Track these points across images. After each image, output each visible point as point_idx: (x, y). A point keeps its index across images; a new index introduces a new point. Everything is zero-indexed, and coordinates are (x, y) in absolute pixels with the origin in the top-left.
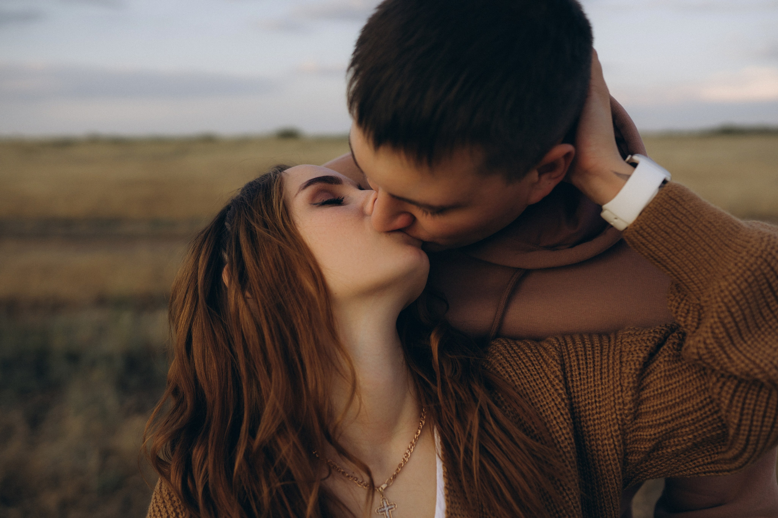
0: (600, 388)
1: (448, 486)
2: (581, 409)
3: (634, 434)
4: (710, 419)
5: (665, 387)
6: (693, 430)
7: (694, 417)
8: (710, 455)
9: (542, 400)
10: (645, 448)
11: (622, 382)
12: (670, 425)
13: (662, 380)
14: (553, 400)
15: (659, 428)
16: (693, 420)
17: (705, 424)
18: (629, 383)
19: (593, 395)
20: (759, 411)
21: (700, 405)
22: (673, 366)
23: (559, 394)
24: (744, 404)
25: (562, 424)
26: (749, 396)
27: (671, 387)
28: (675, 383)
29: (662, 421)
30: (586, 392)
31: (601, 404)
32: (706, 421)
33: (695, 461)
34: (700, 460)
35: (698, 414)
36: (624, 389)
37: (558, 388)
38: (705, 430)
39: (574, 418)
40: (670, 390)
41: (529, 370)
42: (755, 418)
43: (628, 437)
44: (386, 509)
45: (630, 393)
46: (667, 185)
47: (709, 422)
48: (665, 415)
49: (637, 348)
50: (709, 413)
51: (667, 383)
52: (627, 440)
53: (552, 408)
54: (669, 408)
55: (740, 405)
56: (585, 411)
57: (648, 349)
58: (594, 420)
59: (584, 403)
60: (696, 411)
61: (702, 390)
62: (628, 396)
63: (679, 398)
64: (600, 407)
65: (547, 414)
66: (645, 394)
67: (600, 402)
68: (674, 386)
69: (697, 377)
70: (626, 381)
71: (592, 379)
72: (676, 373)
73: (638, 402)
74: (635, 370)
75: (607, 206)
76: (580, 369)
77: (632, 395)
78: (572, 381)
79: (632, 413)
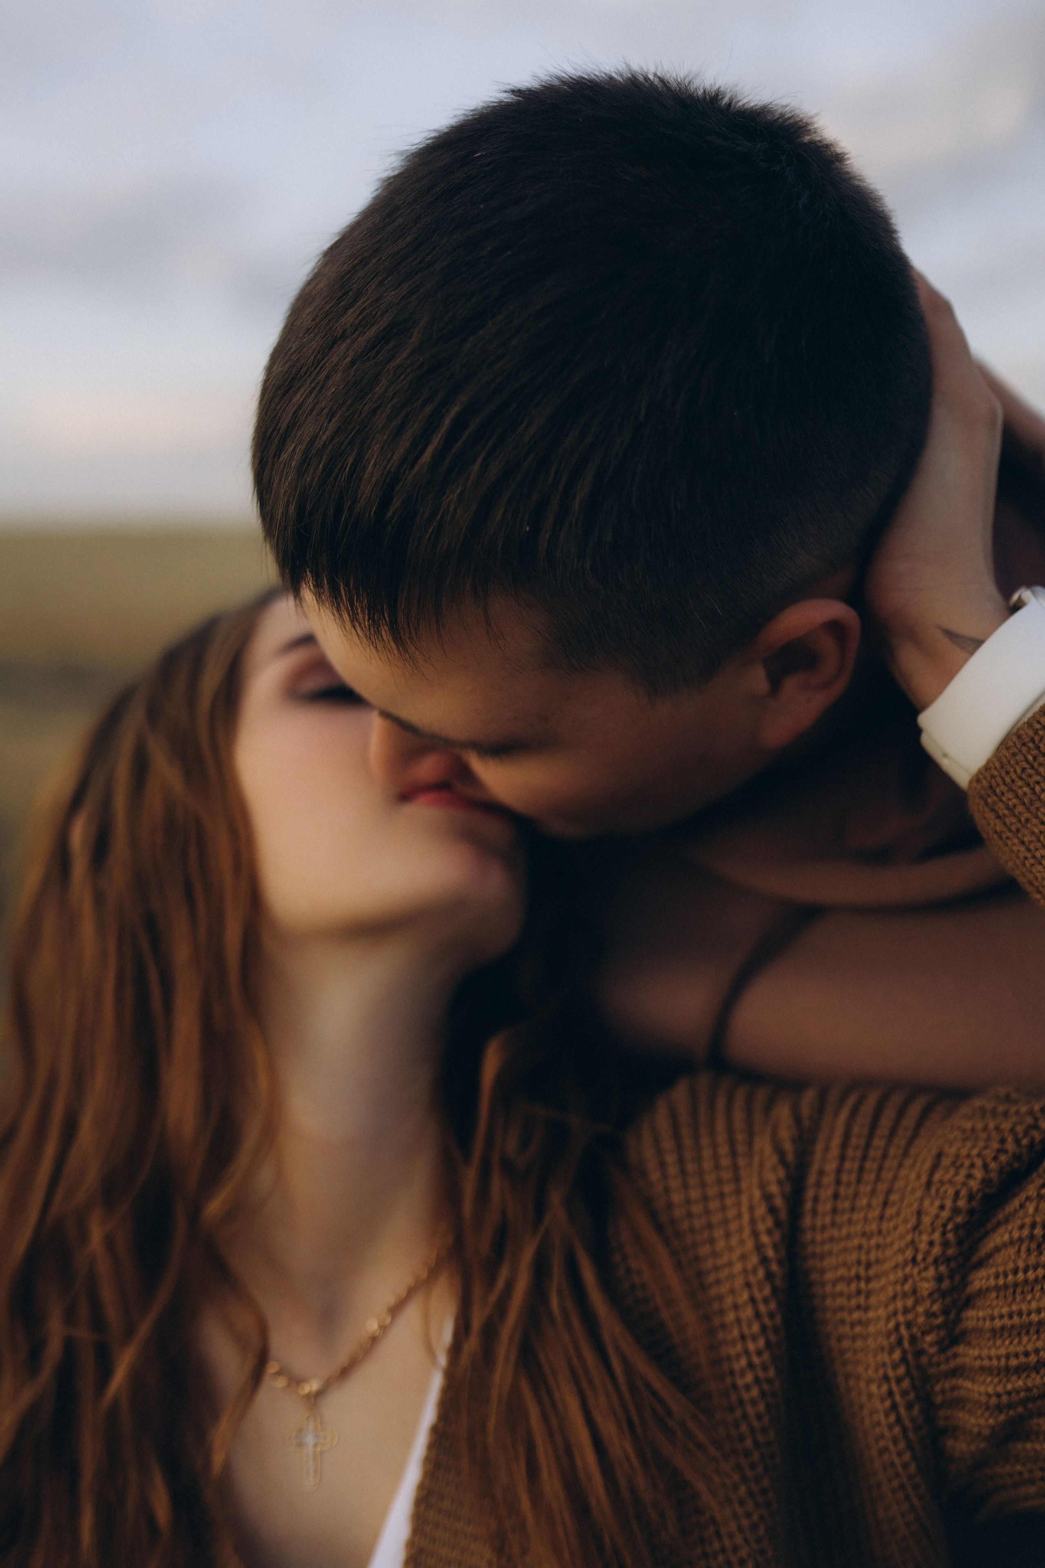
3: (951, 1382)
10: (981, 1426)
15: (1008, 1381)
18: (931, 1244)
19: (856, 1257)
36: (920, 1257)
43: (938, 1388)
45: (933, 1271)
48: (1020, 1349)
49: (975, 1152)
54: (1033, 1330)
62: (926, 1280)
66: (980, 1279)
73: (956, 1299)
74: (956, 1211)
75: (925, 719)
76: (838, 1182)
77: (939, 1279)
78: (814, 1212)
79: (939, 1327)
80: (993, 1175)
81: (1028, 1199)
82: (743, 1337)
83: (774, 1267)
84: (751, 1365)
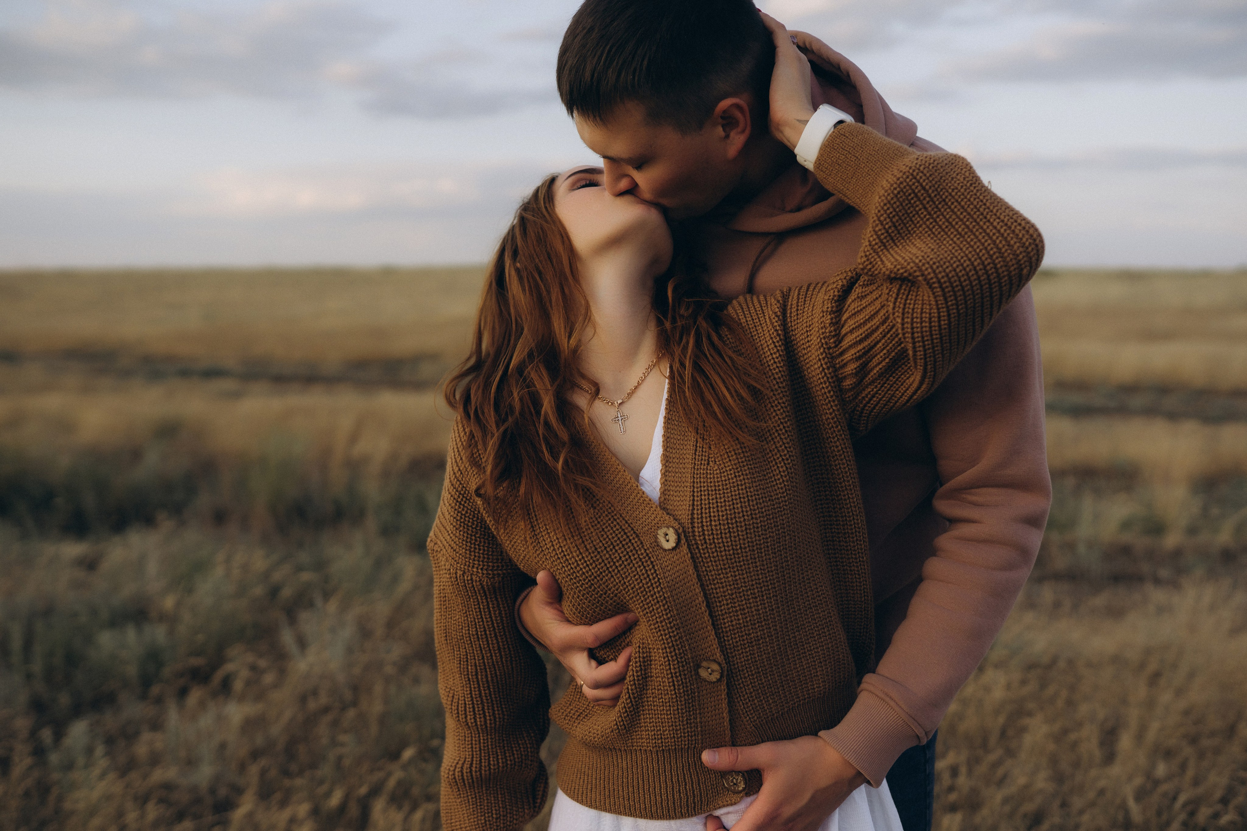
0: (810, 319)
3: (842, 358)
10: (852, 370)
12: (866, 343)
15: (858, 347)
19: (805, 325)
20: (918, 308)
23: (776, 330)
24: (905, 305)
26: (910, 297)
27: (862, 307)
28: (865, 302)
29: (858, 339)
36: (825, 314)
39: (787, 348)
40: (861, 310)
42: (915, 315)
43: (837, 362)
44: (620, 419)
48: (860, 333)
52: (836, 364)
54: (862, 326)
55: (902, 306)
56: (800, 341)
58: (807, 348)
59: (798, 335)
62: (828, 320)
63: (868, 315)
64: (810, 335)
66: (845, 315)
67: (810, 331)
68: (865, 305)
72: (868, 294)
74: (834, 296)
75: (796, 151)
76: (798, 306)
77: (832, 319)
78: (791, 317)
79: (834, 336)
80: (845, 283)
81: (856, 288)
82: (771, 354)
83: (780, 332)
84: (775, 362)
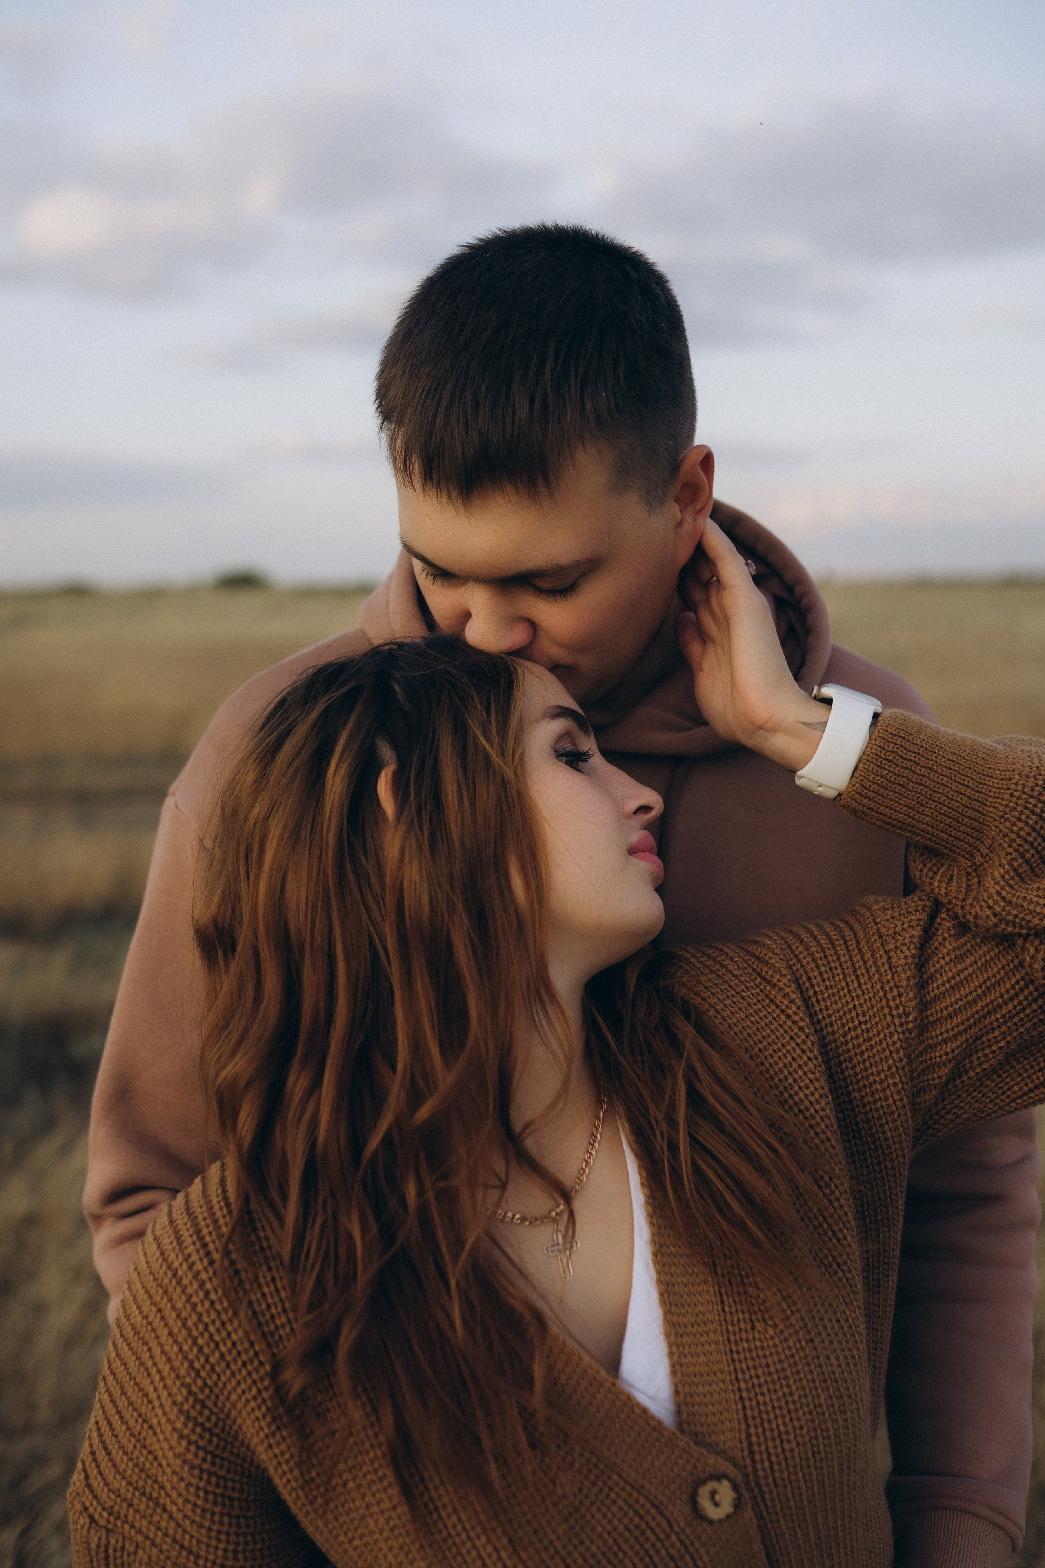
0: (862, 1001)
1: (651, 1201)
2: (839, 1043)
3: (921, 1059)
4: (1028, 1011)
5: (958, 975)
6: (1004, 1033)
7: (1005, 1010)
8: (1029, 1077)
9: (774, 1041)
10: (940, 1077)
11: (897, 980)
13: (952, 964)
14: (792, 1038)
15: (956, 1040)
16: (1003, 1016)
17: (1022, 1019)
18: (906, 980)
19: (854, 1014)
21: (1012, 992)
22: (962, 940)
25: (813, 1073)
27: (966, 973)
28: (971, 965)
29: (961, 1028)
30: (841, 1013)
31: (869, 1025)
32: (1022, 1015)
33: (1009, 1093)
34: (1016, 1088)
35: (1010, 1006)
36: (901, 990)
37: (797, 1018)
38: (1022, 1030)
40: (966, 978)
41: (743, 998)
45: (911, 995)
46: (880, 718)
47: (1028, 1016)
48: (964, 1018)
49: (905, 926)
50: (1025, 1003)
51: (959, 967)
53: (792, 1052)
54: (967, 1006)
56: (847, 1043)
57: (921, 923)
58: (862, 1053)
59: (841, 1032)
60: (1006, 1004)
61: (1011, 970)
62: (909, 1000)
63: (980, 987)
64: (868, 1031)
65: (786, 1061)
67: (866, 1023)
68: (971, 970)
69: (1000, 952)
70: (903, 976)
71: (846, 991)
72: (968, 950)
73: (924, 1006)
